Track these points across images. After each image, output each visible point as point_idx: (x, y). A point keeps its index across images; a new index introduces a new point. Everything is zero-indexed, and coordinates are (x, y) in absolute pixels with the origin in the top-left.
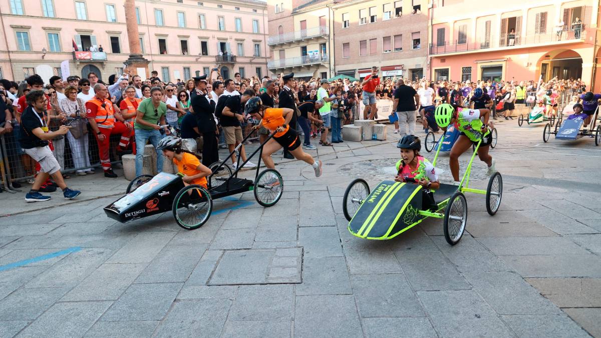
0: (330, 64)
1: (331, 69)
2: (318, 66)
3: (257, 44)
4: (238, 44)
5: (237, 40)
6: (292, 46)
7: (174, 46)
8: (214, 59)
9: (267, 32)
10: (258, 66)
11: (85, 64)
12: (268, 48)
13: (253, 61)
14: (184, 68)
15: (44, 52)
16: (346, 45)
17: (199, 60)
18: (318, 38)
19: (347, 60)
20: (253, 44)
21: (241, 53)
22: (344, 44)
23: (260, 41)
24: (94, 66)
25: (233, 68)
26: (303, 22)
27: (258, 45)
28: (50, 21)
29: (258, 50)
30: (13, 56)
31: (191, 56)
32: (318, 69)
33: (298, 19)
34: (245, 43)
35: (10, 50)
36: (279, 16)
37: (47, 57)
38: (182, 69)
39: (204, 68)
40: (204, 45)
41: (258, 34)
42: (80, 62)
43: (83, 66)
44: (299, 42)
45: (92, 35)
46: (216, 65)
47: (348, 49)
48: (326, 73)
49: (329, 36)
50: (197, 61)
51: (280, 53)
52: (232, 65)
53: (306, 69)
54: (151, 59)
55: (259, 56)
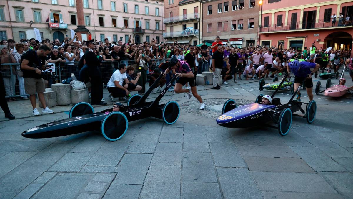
0: (199, 36)
1: (200, 39)
2: (192, 37)
4: (146, 22)
5: (145, 19)
6: (178, 24)
7: (108, 22)
8: (131, 31)
9: (164, 16)
10: (158, 35)
12: (164, 25)
13: (155, 32)
14: (114, 35)
15: (31, 22)
16: (209, 25)
17: (123, 31)
18: (192, 20)
19: (209, 34)
20: (155, 22)
21: (148, 28)
22: (208, 24)
23: (159, 21)
24: (61, 32)
25: (142, 36)
26: (185, 10)
27: (158, 23)
28: (36, 4)
29: (158, 26)
30: (13, 24)
31: (118, 28)
33: (182, 8)
34: (150, 22)
35: (11, 21)
36: (171, 6)
37: (33, 26)
38: (112, 35)
39: (125, 36)
40: (126, 22)
41: (159, 16)
42: (53, 29)
43: (54, 31)
44: (181, 22)
45: (60, 14)
46: (132, 34)
47: (210, 27)
48: (197, 41)
49: (200, 19)
50: (121, 32)
51: (170, 28)
52: (142, 34)
53: (185, 38)
54: (94, 29)
55: (158, 30)
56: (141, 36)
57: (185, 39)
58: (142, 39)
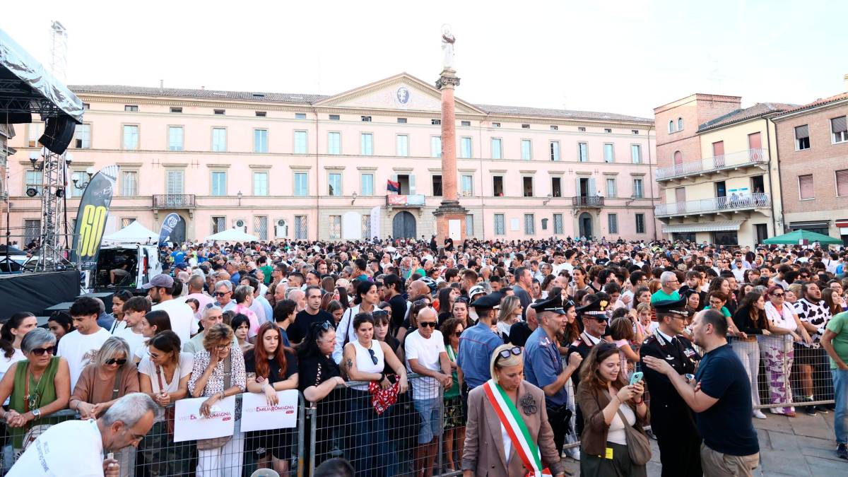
0: (772, 209)
1: (776, 218)
2: (749, 213)
3: (638, 180)
4: (608, 179)
5: (605, 174)
6: (698, 181)
7: (513, 186)
8: (570, 202)
9: (654, 161)
10: (639, 211)
11: (399, 211)
12: (656, 185)
13: (631, 204)
14: (526, 215)
15: (354, 197)
16: (805, 178)
17: (548, 204)
18: (746, 169)
19: (809, 204)
20: (630, 180)
21: (611, 194)
22: (800, 177)
23: (643, 175)
24: (410, 213)
25: (598, 214)
26: (718, 144)
27: (640, 181)
28: (367, 159)
29: (640, 187)
30: (322, 202)
31: (537, 198)
32: (750, 218)
33: (708, 139)
34: (618, 178)
35: (320, 195)
36: (675, 137)
37: (358, 202)
38: (523, 216)
39: (555, 215)
40: (556, 183)
41: (640, 164)
42: (394, 208)
43: (396, 212)
44: (711, 175)
45: (411, 175)
46: (572, 210)
47: (809, 185)
48: (765, 225)
49: (769, 165)
50: (544, 206)
51: (676, 193)
52: (598, 210)
53: (726, 217)
54: (481, 204)
55: (641, 197)
56: (594, 214)
57: (725, 220)
58: (597, 221)
